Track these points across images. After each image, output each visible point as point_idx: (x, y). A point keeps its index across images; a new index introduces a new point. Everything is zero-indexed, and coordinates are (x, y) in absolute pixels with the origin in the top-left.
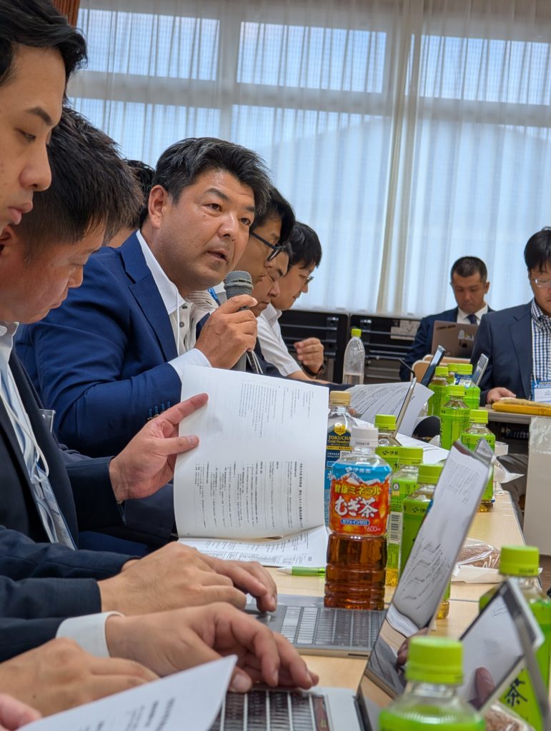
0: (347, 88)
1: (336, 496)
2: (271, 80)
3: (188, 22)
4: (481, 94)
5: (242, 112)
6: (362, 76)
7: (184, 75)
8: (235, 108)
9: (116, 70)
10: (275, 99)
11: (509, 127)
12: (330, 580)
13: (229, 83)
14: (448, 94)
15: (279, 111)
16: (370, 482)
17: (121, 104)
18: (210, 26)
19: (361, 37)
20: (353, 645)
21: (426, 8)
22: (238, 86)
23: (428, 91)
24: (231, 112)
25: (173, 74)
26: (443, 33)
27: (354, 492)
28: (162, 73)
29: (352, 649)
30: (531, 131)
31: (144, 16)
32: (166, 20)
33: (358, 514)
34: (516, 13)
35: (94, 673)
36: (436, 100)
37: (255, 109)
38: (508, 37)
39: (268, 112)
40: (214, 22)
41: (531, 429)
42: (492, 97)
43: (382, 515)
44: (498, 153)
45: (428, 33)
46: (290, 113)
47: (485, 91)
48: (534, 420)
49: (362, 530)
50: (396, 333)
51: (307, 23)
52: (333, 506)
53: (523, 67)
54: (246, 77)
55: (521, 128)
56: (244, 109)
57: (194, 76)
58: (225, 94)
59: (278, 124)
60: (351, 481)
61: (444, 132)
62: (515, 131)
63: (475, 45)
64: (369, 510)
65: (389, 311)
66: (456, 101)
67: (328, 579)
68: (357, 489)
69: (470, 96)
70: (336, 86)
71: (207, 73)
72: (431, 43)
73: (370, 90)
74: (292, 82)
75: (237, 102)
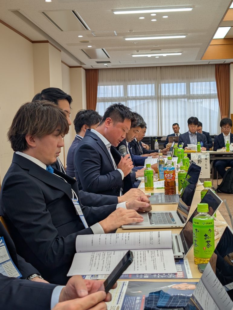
0: (148, 95)
1: (165, 174)
2: (134, 95)
3: (118, 86)
4: (173, 93)
5: (129, 102)
6: (151, 93)
7: (118, 96)
8: (128, 101)
9: (105, 97)
10: (135, 99)
11: (179, 99)
12: (165, 190)
13: (126, 97)
14: (167, 94)
15: (136, 101)
16: (171, 171)
17: (107, 103)
18: (122, 87)
19: (150, 85)
20: (173, 202)
21: (161, 79)
22: (128, 97)
23: (163, 94)
24: (127, 102)
25: (116, 96)
26: (165, 83)
27: (168, 173)
28: (114, 96)
29: (173, 203)
30: (183, 99)
31: (110, 86)
32: (114, 86)
33: (170, 177)
34: (178, 78)
35: (127, 213)
36: (165, 96)
37: (131, 101)
38: (177, 83)
39: (134, 101)
40: (122, 86)
41: (191, 155)
42: (175, 94)
43: (174, 176)
44: (177, 105)
45: (162, 83)
46: (138, 101)
47: (174, 93)
48: (191, 154)
49: (171, 180)
50: (162, 139)
51: (140, 84)
52: (165, 176)
53: (180, 88)
54: (129, 95)
55: (181, 99)
56: (130, 101)
57: (120, 96)
58: (126, 99)
59: (136, 103)
60: (168, 170)
61: (167, 102)
62: (180, 100)
63: (171, 85)
64: (172, 176)
65: (160, 135)
66: (169, 95)
67: (165, 189)
68: (169, 172)
69: (171, 94)
70: (146, 95)
71: (122, 95)
72: (163, 85)
73: (152, 95)
74: (138, 95)
75: (128, 100)
